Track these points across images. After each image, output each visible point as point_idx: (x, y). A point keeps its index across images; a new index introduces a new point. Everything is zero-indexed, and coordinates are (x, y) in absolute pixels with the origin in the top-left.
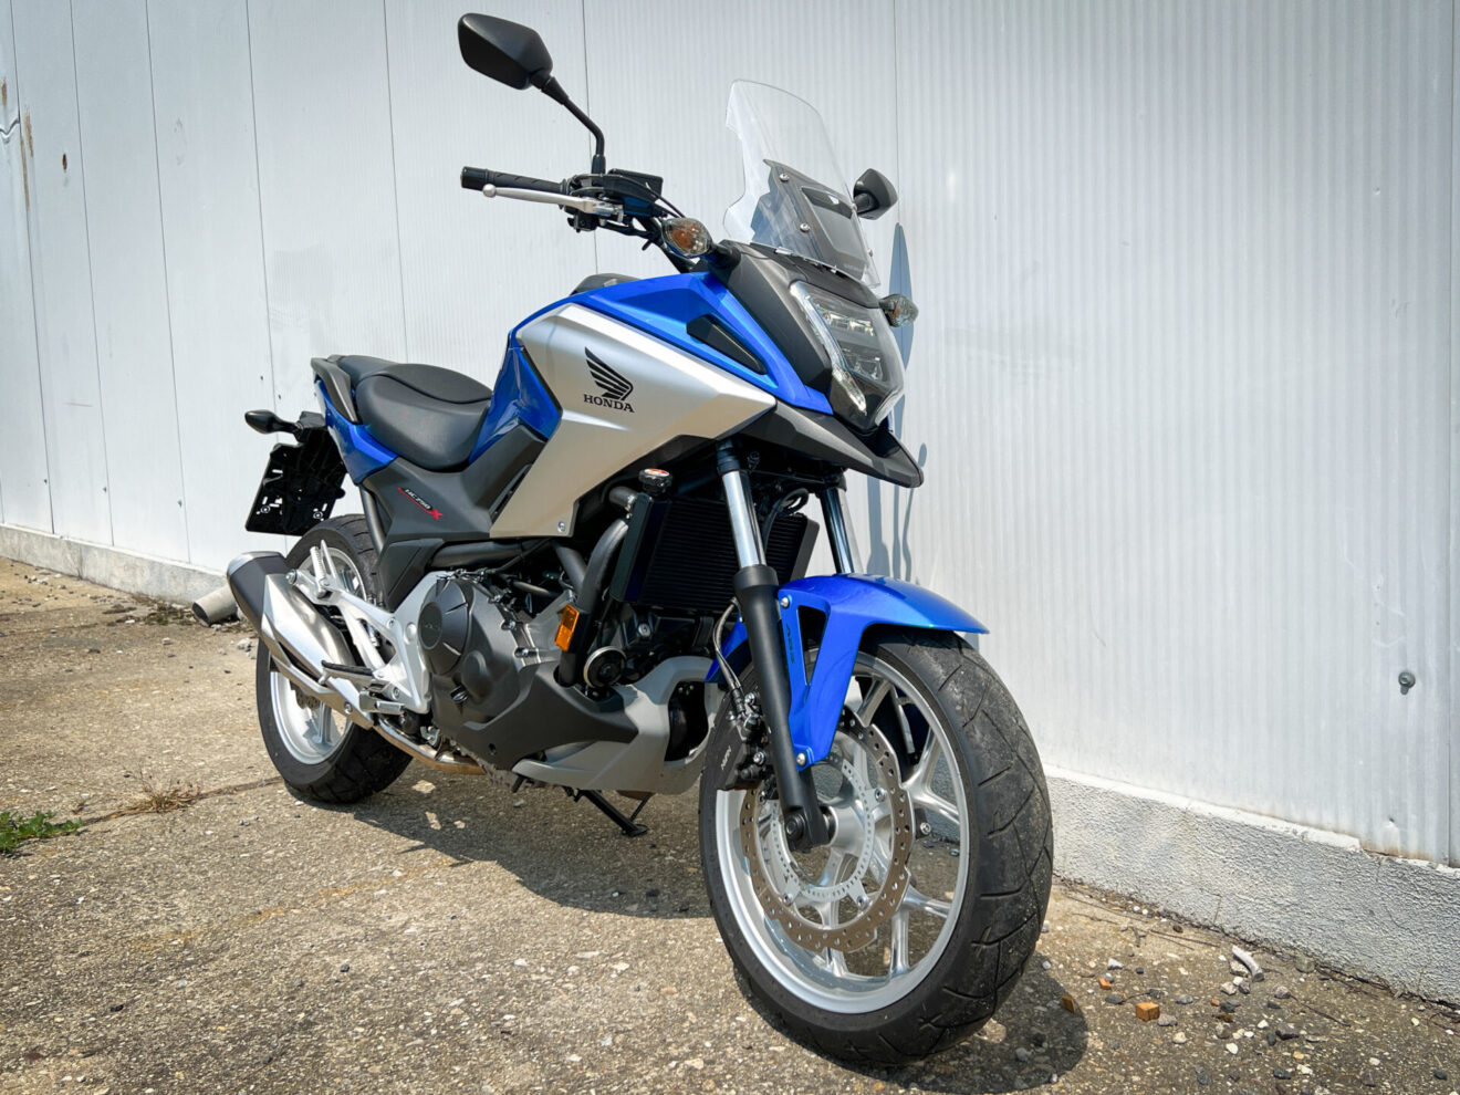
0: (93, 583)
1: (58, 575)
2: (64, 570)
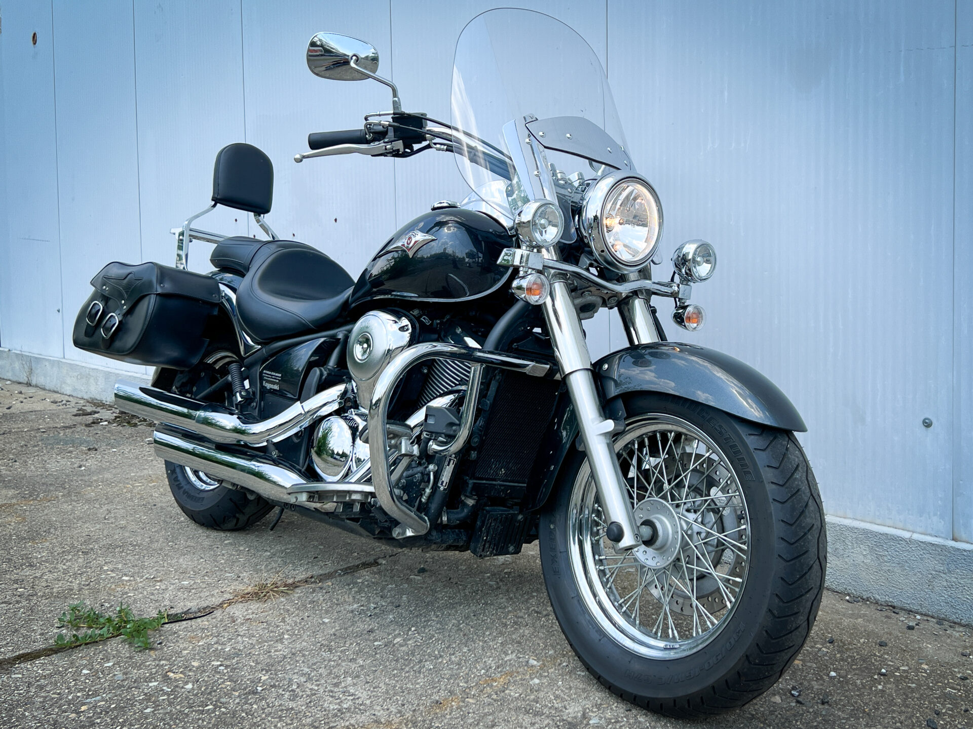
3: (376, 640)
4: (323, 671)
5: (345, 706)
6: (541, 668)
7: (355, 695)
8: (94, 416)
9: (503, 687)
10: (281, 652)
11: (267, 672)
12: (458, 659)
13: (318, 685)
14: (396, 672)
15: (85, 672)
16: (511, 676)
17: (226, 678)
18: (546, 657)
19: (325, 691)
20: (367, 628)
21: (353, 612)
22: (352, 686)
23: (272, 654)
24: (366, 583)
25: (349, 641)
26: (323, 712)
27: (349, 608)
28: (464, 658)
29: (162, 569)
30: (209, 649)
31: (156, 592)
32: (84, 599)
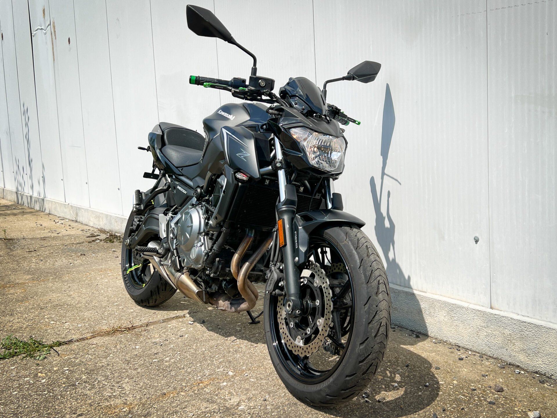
0: (82, 224)
1: (67, 220)
2: (69, 218)
3: (156, 359)
4: (116, 375)
5: (114, 394)
6: (232, 377)
7: (124, 388)
9: (205, 386)
10: (102, 364)
11: (88, 374)
12: (191, 370)
13: (108, 382)
14: (154, 376)
16: (212, 381)
17: (65, 377)
18: (239, 370)
19: (110, 386)
20: (156, 352)
21: (154, 343)
22: (126, 383)
23: (97, 364)
24: (172, 327)
25: (142, 359)
26: (101, 398)
27: (154, 340)
28: (194, 370)
29: (74, 318)
30: (67, 361)
31: (62, 330)
32: (24, 333)
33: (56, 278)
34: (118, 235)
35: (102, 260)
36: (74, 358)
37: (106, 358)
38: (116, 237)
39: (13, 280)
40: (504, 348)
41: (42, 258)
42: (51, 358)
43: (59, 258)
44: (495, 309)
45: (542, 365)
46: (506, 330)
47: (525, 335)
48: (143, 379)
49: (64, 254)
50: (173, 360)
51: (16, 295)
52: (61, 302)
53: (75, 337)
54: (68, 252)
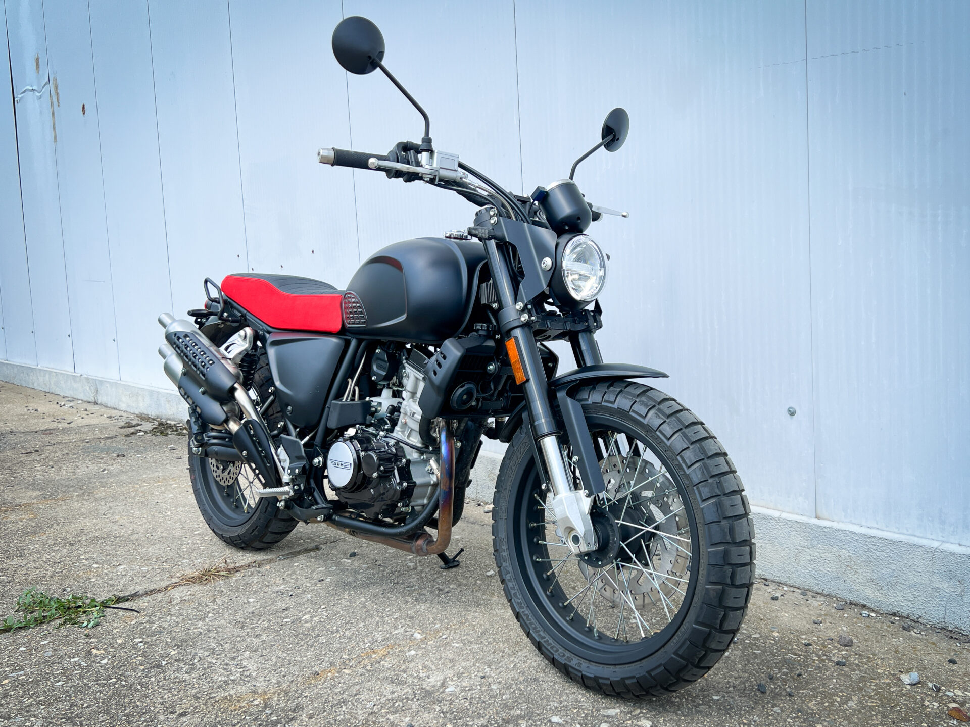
1: (80, 402)
2: (84, 398)
3: (287, 618)
4: (228, 646)
5: (232, 678)
6: (422, 641)
7: (246, 667)
8: (136, 428)
9: (381, 658)
10: (199, 630)
11: (178, 647)
12: (351, 633)
13: (217, 659)
14: (291, 646)
15: (22, 649)
16: (391, 649)
17: (140, 653)
18: (431, 630)
19: (221, 664)
20: (284, 606)
21: (277, 592)
22: (247, 659)
23: (191, 631)
24: (301, 566)
25: (263, 619)
26: (210, 684)
27: (277, 589)
28: (357, 633)
29: (130, 557)
30: (137, 628)
31: (115, 578)
32: (51, 585)
33: (83, 494)
34: (173, 423)
35: (155, 463)
36: (148, 622)
37: (203, 619)
38: (170, 426)
39: (9, 500)
40: (839, 578)
41: (51, 463)
42: (108, 624)
43: (80, 463)
44: (823, 519)
45: (902, 602)
46: (843, 551)
47: (874, 557)
48: (275, 651)
49: (88, 456)
50: (317, 618)
51: (22, 524)
52: (103, 533)
53: (141, 589)
54: (95, 451)
